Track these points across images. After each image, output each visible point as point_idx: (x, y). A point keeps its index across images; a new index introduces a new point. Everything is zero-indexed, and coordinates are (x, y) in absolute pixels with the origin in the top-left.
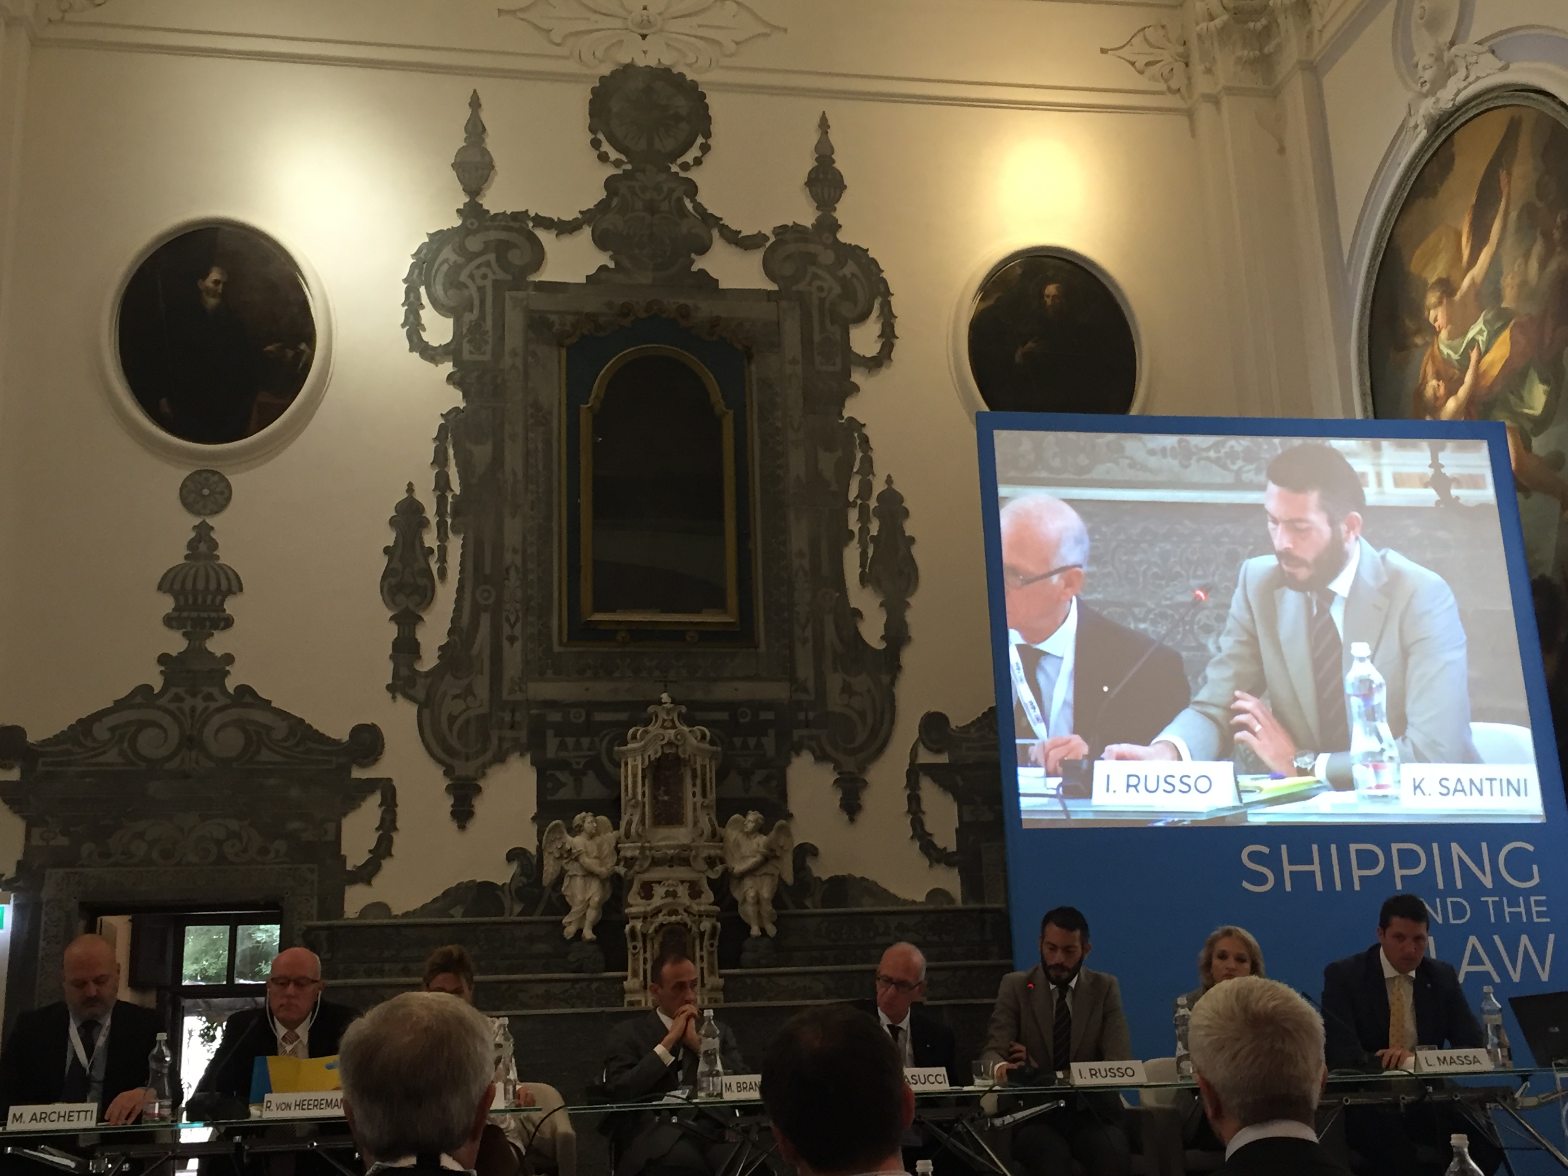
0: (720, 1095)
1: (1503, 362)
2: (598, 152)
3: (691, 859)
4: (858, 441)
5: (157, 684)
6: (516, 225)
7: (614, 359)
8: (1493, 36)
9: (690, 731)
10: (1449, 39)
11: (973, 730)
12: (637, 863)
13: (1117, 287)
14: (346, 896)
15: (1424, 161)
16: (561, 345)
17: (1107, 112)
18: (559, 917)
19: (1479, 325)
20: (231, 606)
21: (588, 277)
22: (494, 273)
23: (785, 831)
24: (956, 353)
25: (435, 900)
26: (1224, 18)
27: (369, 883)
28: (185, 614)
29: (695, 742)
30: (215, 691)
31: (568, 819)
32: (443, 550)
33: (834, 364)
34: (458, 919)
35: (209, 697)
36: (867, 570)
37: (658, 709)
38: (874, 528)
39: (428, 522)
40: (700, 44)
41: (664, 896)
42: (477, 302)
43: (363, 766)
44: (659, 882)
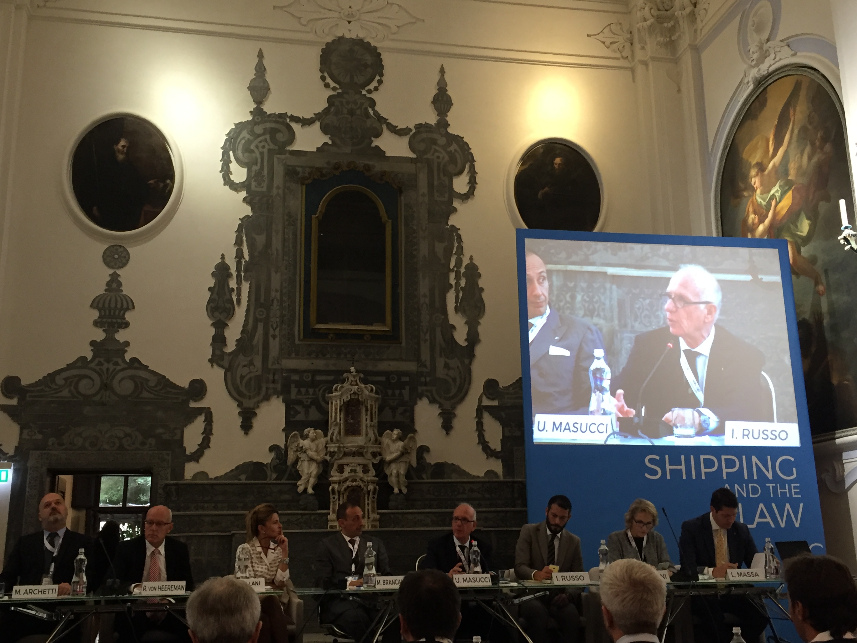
0: (375, 586)
1: (788, 207)
2: (324, 83)
3: (364, 454)
4: (456, 238)
5: (89, 355)
6: (281, 120)
7: (331, 191)
8: (789, 38)
9: (365, 387)
10: (767, 37)
11: (511, 389)
12: (336, 454)
13: (592, 160)
14: (186, 469)
15: (751, 101)
16: (302, 184)
17: (590, 68)
18: (295, 482)
19: (777, 188)
20: (128, 316)
21: (318, 149)
22: (269, 145)
23: (413, 439)
24: (508, 193)
25: (232, 471)
26: (651, 20)
27: (198, 462)
28: (104, 320)
29: (367, 393)
30: (120, 361)
31: (301, 430)
32: (239, 289)
33: (444, 197)
34: (243, 481)
35: (116, 364)
36: (459, 305)
37: (349, 375)
38: (463, 283)
39: (232, 275)
40: (380, 27)
41: (350, 472)
42: (259, 160)
43: (195, 401)
44: (347, 465)
